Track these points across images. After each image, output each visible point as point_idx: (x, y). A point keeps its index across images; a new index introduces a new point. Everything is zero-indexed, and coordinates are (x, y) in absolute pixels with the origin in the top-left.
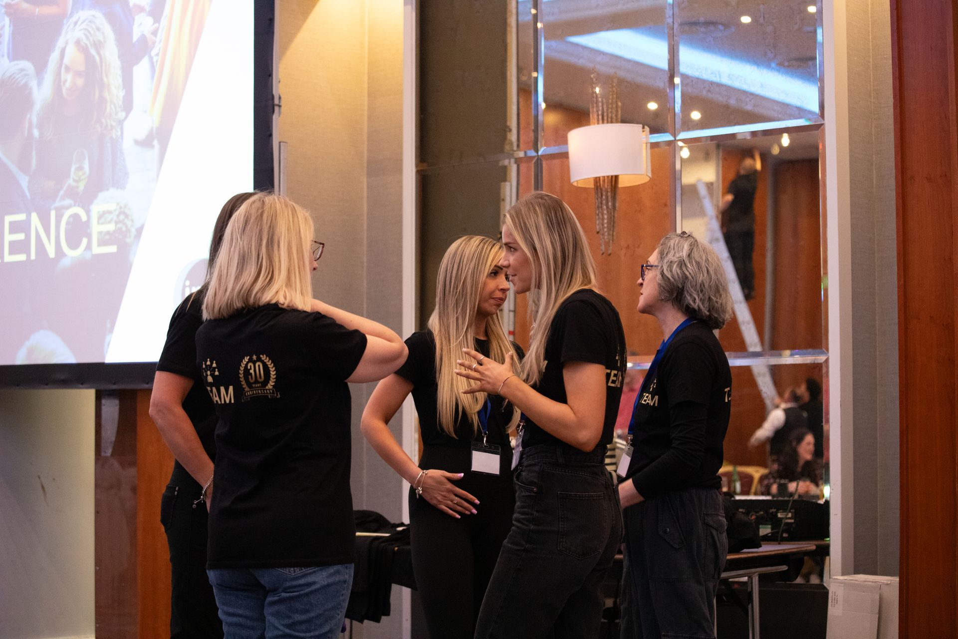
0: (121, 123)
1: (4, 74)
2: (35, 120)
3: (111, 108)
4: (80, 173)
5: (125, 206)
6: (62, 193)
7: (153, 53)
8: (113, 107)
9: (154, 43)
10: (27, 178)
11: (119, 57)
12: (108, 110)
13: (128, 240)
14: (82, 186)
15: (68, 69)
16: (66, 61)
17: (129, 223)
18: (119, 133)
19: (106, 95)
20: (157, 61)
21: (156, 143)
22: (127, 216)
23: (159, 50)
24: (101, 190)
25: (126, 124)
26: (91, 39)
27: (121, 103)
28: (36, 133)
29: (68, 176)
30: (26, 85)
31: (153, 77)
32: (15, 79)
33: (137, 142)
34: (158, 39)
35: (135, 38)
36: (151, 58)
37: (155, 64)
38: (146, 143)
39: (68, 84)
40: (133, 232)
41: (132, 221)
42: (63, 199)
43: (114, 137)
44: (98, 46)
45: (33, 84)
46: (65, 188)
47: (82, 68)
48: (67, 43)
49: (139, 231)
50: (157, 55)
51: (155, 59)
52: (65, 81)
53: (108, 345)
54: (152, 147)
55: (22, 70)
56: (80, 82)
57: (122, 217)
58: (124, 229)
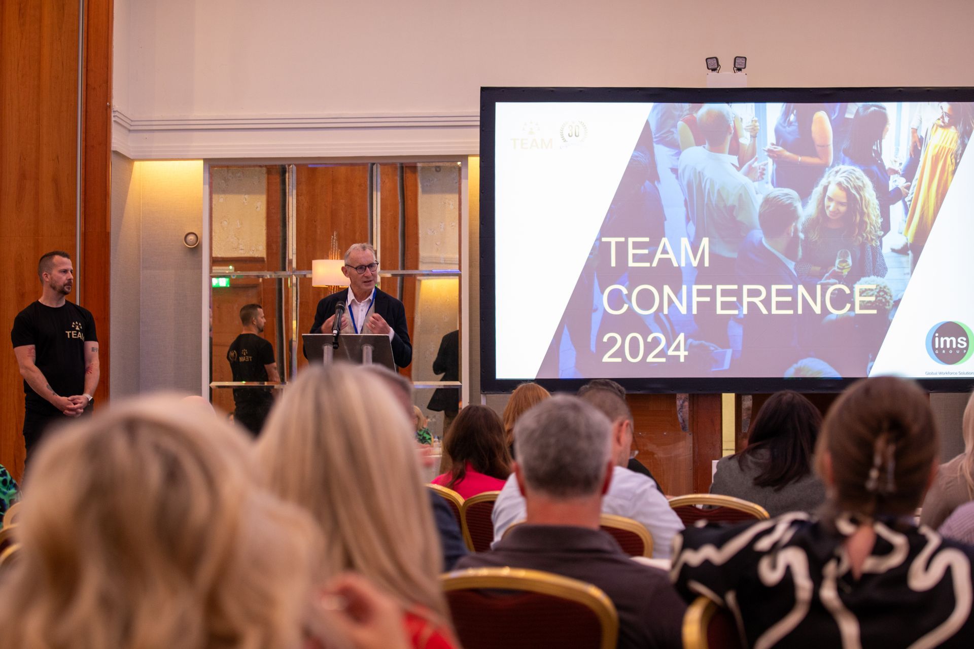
0: (880, 238)
1: (769, 194)
2: (800, 227)
3: (871, 228)
4: (844, 264)
5: (885, 287)
6: (827, 275)
7: (906, 199)
8: (872, 227)
9: (907, 194)
10: (794, 263)
11: (877, 198)
12: (868, 228)
13: (887, 307)
14: (845, 272)
15: (830, 199)
16: (829, 193)
17: (888, 298)
18: (879, 243)
19: (867, 219)
20: (910, 205)
21: (910, 252)
22: (886, 293)
23: (912, 198)
24: (864, 276)
25: (884, 239)
26: (852, 184)
27: (879, 226)
28: (802, 236)
29: (834, 265)
30: (791, 205)
31: (906, 213)
32: (779, 200)
33: (893, 250)
34: (910, 192)
35: (891, 189)
36: (905, 203)
37: (908, 206)
38: (903, 251)
39: (831, 209)
40: (892, 302)
41: (891, 296)
42: (828, 278)
43: (874, 245)
44: (858, 189)
45: (799, 205)
46: (830, 272)
47: (844, 200)
48: (829, 183)
49: (897, 303)
50: (910, 201)
51: (908, 203)
52: (829, 207)
53: (871, 368)
54: (908, 254)
55: (787, 194)
56: (843, 209)
57: (882, 294)
58: (884, 300)
